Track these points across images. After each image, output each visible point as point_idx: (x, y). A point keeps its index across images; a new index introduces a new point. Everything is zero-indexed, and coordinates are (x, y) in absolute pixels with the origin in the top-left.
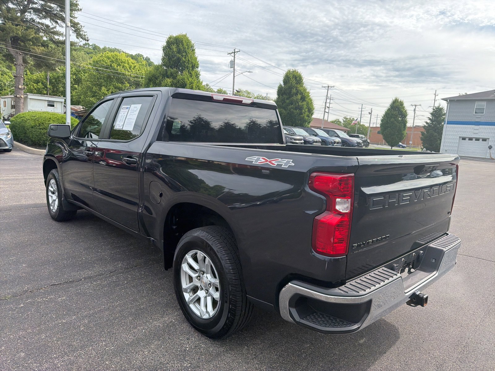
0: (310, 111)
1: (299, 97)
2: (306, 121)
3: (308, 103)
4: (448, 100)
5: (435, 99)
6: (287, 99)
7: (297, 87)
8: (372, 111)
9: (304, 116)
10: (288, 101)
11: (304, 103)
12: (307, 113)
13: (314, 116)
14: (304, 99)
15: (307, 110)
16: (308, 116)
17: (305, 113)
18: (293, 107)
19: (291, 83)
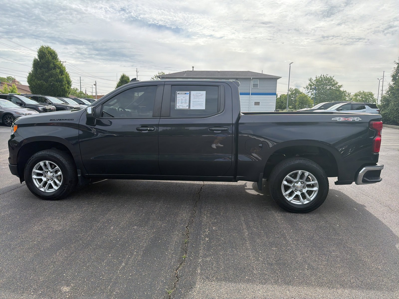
0: (69, 83)
1: (58, 71)
2: (67, 92)
3: (66, 77)
4: (161, 77)
5: (137, 75)
6: (46, 72)
7: (54, 62)
8: (96, 83)
9: (65, 88)
10: (47, 74)
11: (63, 76)
12: (67, 85)
13: (72, 87)
14: (63, 73)
15: (66, 82)
16: (68, 88)
17: (65, 85)
18: (53, 79)
19: (48, 58)
